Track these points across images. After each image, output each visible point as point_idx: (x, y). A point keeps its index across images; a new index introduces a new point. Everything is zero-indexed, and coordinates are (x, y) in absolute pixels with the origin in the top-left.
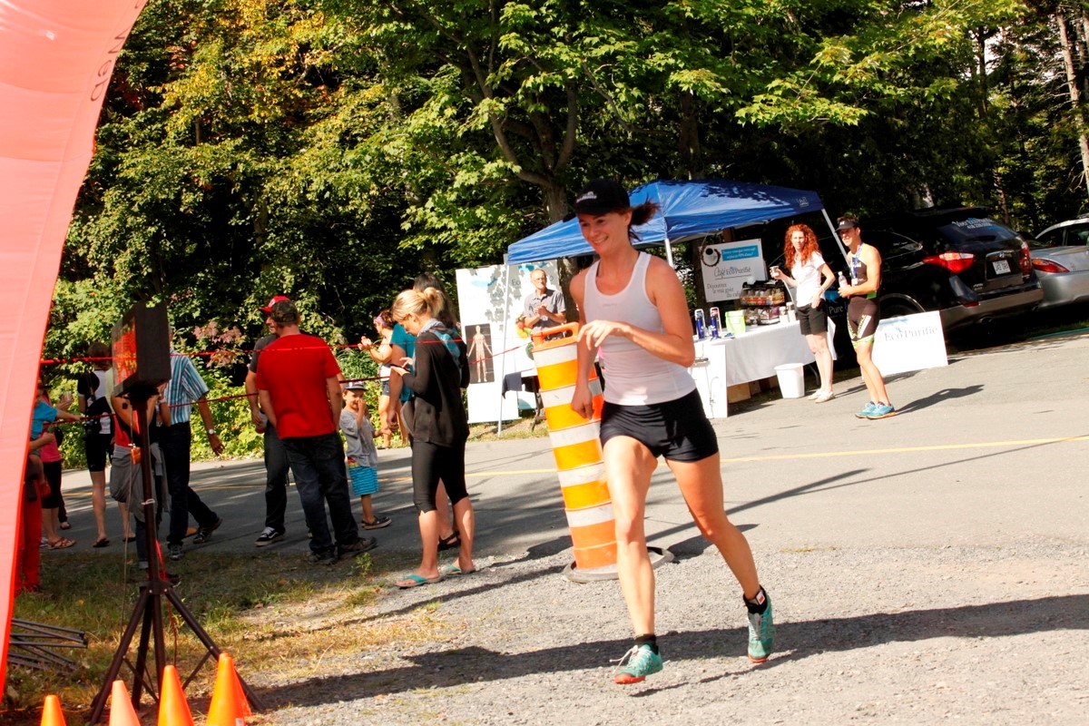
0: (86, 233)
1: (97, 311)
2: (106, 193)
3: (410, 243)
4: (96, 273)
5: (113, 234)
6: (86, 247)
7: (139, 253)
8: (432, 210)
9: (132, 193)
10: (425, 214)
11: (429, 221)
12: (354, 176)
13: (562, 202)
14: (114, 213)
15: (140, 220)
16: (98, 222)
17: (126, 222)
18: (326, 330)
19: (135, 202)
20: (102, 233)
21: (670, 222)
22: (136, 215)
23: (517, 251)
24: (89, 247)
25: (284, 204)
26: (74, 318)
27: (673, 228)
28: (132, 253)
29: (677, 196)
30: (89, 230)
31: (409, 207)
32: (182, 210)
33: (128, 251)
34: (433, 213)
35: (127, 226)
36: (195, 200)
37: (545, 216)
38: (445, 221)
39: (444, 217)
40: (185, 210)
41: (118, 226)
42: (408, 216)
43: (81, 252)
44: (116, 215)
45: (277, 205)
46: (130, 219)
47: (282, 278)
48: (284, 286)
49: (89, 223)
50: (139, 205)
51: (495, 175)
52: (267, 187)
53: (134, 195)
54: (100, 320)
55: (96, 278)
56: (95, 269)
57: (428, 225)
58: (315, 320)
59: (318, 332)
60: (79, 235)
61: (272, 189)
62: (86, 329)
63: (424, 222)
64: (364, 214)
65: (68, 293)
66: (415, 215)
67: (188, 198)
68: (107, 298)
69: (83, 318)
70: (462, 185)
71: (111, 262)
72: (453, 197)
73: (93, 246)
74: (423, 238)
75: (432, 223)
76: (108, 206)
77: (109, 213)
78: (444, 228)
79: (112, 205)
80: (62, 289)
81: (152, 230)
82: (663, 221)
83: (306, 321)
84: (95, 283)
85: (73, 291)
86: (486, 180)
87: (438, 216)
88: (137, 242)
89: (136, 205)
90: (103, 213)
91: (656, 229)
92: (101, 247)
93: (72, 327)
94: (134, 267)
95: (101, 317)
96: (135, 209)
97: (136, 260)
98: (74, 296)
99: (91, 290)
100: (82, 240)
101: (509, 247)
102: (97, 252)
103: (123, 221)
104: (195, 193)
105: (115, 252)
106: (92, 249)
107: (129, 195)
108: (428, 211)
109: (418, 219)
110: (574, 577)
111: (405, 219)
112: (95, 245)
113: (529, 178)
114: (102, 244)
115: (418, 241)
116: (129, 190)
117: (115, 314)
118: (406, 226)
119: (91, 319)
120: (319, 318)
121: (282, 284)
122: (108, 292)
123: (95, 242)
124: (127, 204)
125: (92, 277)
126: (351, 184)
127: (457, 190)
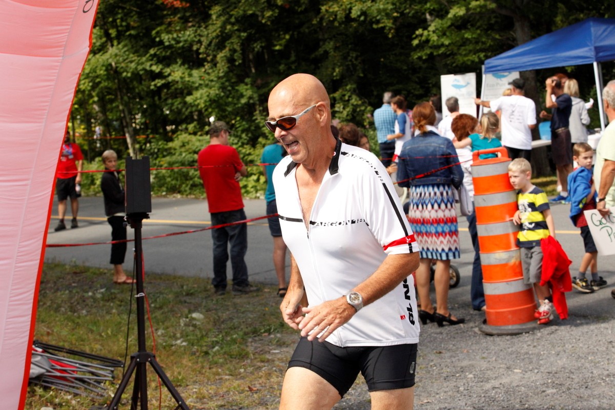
0: (200, 35)
1: (206, 90)
2: (213, 8)
3: (419, 54)
4: (205, 63)
5: (217, 37)
6: (199, 45)
7: (234, 51)
8: (434, 32)
9: (231, 8)
10: (429, 35)
11: (432, 39)
12: (382, 7)
13: (526, 30)
14: (218, 22)
15: (236, 28)
16: (208, 28)
17: (226, 29)
18: (363, 108)
19: (231, 16)
20: (210, 35)
21: (598, 50)
22: (233, 24)
23: (490, 65)
24: (201, 45)
25: (335, 19)
26: (190, 94)
27: (601, 54)
28: (230, 50)
29: (604, 31)
30: (201, 33)
31: (417, 30)
32: (263, 21)
33: (227, 49)
34: (435, 35)
35: (226, 31)
36: (272, 15)
37: (514, 40)
38: (442, 40)
39: (442, 38)
40: (266, 22)
41: (220, 31)
42: (417, 36)
43: (195, 48)
44: (219, 24)
45: (330, 21)
46: (229, 27)
47: (334, 69)
48: (335, 74)
49: (202, 28)
50: (235, 18)
51: (478, 10)
52: (323, 8)
53: (232, 11)
54: (208, 96)
55: (206, 67)
56: (205, 60)
57: (431, 42)
58: (355, 100)
59: (356, 108)
60: (195, 36)
61: (327, 11)
62: (198, 101)
63: (428, 41)
64: (390, 29)
65: (187, 76)
66: (421, 35)
67: (268, 14)
68: (212, 81)
69: (197, 94)
70: (455, 16)
71: (215, 56)
72: (449, 23)
73: (204, 44)
74: (428, 51)
75: (434, 41)
76: (214, 17)
77: (215, 22)
78: (443, 45)
79: (217, 17)
80: (183, 73)
81: (244, 35)
82: (593, 48)
83: (348, 100)
84: (205, 71)
85: (190, 75)
86: (472, 14)
87: (438, 37)
88: (235, 43)
89: (233, 17)
90: (210, 22)
91: (589, 54)
92: (209, 45)
93: (189, 99)
94: (231, 60)
95: (207, 94)
96: (233, 20)
97: (232, 55)
98: (192, 79)
99: (203, 75)
100: (196, 40)
101: (486, 62)
102: (206, 48)
103: (223, 27)
104: (273, 11)
105: (219, 48)
106: (203, 47)
107: (228, 10)
108: (431, 33)
109: (424, 38)
110: (483, 330)
111: (415, 38)
112: (205, 42)
113: (504, 12)
114: (211, 42)
115: (424, 54)
116: (228, 7)
117: (217, 92)
118: (415, 42)
119: (202, 95)
120: (358, 99)
121: (332, 73)
122: (213, 77)
123: (205, 41)
124: (227, 17)
125: (204, 66)
126: (379, 11)
127: (451, 19)
